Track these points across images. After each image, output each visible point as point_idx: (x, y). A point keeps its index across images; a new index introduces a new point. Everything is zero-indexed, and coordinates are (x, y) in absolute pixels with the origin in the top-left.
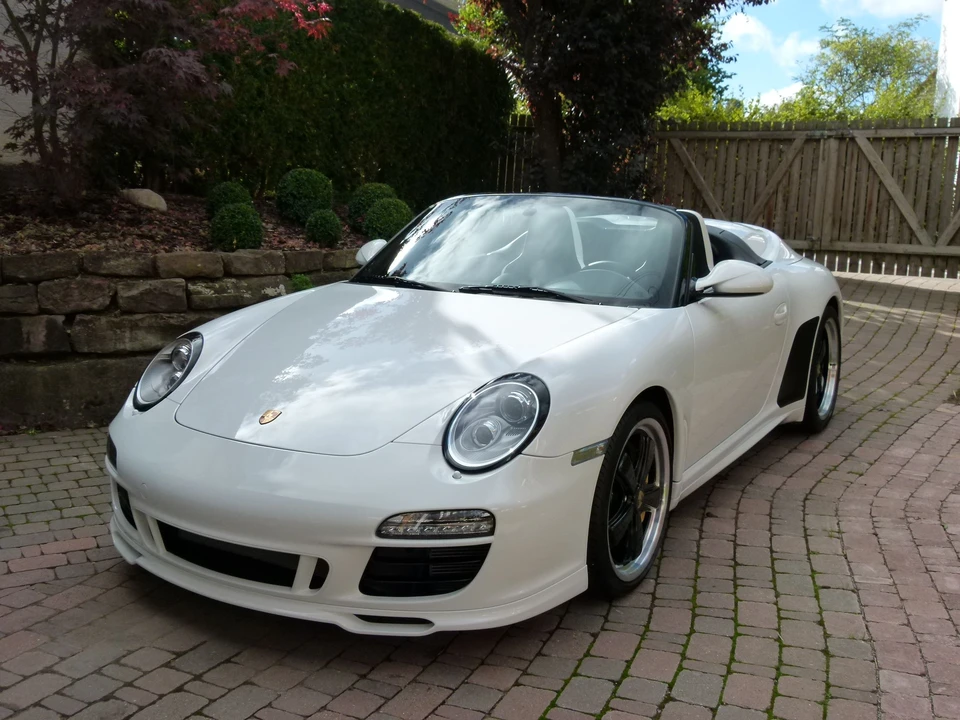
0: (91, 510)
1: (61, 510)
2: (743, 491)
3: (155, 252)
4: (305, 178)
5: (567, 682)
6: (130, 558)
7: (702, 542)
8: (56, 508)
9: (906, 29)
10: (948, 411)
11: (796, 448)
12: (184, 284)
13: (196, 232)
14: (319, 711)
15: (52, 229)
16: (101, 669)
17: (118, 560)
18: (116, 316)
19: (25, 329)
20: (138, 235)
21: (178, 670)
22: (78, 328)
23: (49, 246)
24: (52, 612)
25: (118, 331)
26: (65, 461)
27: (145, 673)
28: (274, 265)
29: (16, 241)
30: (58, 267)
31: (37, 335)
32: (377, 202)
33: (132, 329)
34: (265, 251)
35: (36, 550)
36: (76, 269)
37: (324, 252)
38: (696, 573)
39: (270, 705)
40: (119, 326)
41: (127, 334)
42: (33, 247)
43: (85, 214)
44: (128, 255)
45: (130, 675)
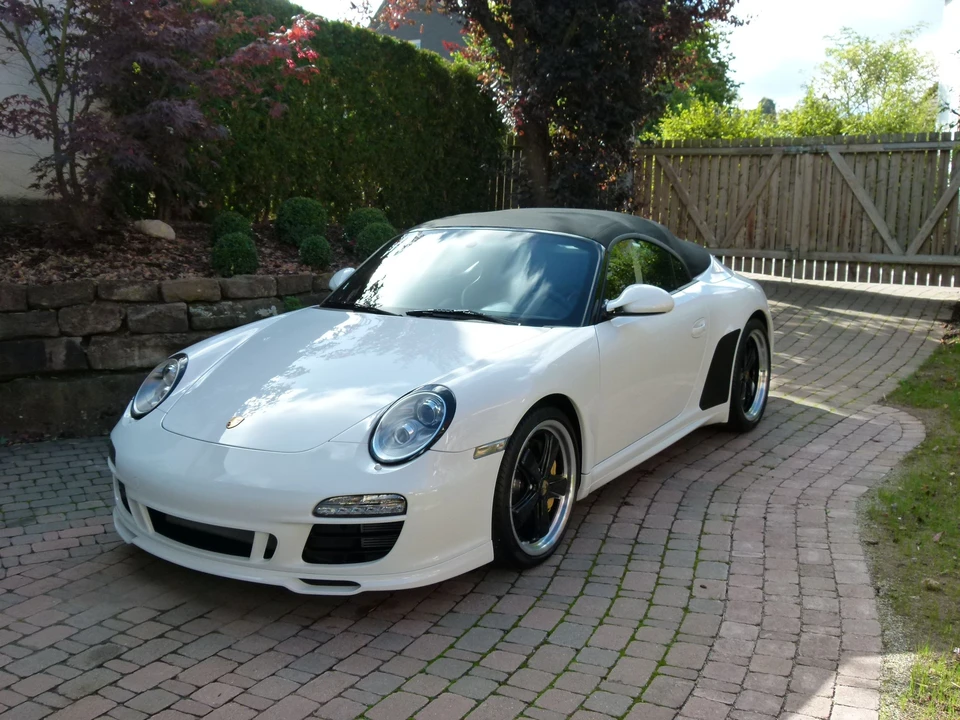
0: (101, 503)
1: (76, 504)
2: (663, 484)
3: (162, 279)
4: (301, 206)
5: (467, 631)
6: (127, 539)
7: (614, 525)
8: (73, 502)
9: (908, 36)
10: (873, 412)
11: (723, 446)
12: (185, 308)
13: (199, 259)
14: (267, 651)
15: (71, 260)
16: (101, 622)
17: (121, 543)
18: (126, 337)
19: (47, 350)
20: (147, 264)
21: (161, 623)
22: (93, 348)
23: (68, 276)
24: (66, 582)
25: (128, 350)
26: (80, 464)
27: (136, 625)
28: (266, 289)
29: (40, 272)
30: (76, 295)
31: (59, 356)
32: (369, 226)
33: (140, 348)
34: (260, 275)
35: (55, 536)
36: (92, 297)
37: (314, 274)
38: (600, 549)
39: (230, 647)
40: (129, 345)
41: (136, 353)
42: (55, 277)
43: (101, 246)
44: (136, 283)
45: (122, 626)
